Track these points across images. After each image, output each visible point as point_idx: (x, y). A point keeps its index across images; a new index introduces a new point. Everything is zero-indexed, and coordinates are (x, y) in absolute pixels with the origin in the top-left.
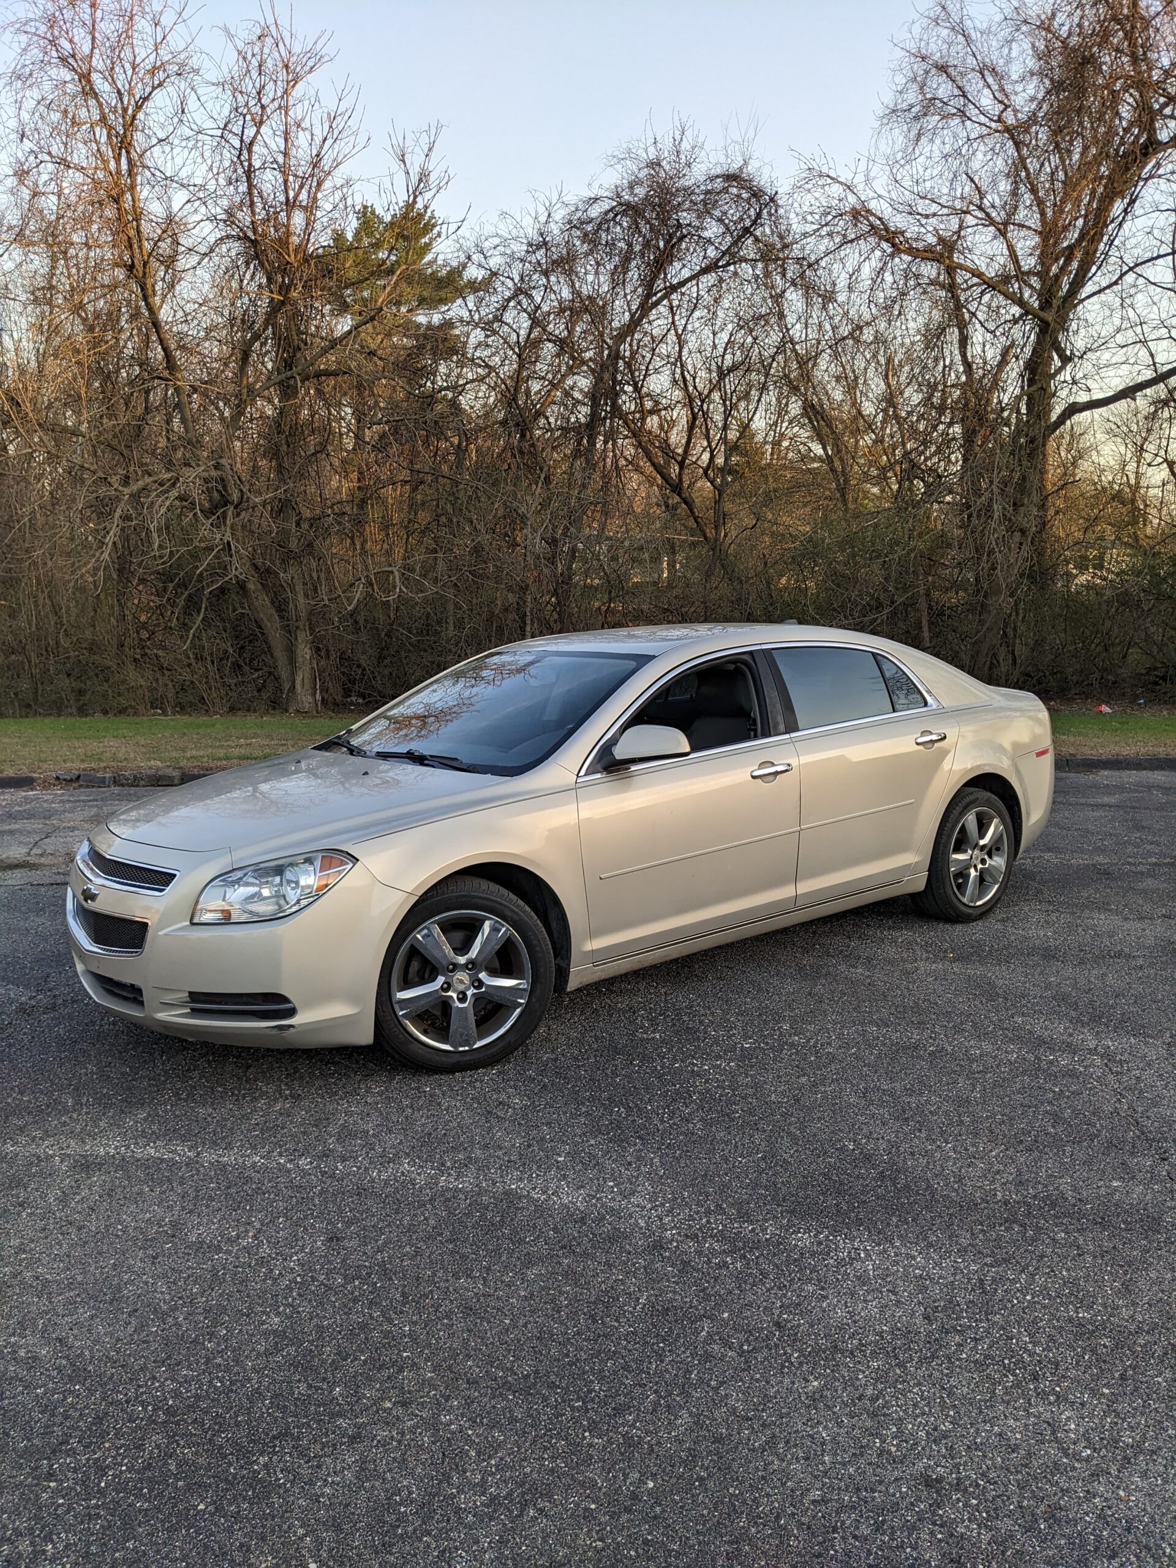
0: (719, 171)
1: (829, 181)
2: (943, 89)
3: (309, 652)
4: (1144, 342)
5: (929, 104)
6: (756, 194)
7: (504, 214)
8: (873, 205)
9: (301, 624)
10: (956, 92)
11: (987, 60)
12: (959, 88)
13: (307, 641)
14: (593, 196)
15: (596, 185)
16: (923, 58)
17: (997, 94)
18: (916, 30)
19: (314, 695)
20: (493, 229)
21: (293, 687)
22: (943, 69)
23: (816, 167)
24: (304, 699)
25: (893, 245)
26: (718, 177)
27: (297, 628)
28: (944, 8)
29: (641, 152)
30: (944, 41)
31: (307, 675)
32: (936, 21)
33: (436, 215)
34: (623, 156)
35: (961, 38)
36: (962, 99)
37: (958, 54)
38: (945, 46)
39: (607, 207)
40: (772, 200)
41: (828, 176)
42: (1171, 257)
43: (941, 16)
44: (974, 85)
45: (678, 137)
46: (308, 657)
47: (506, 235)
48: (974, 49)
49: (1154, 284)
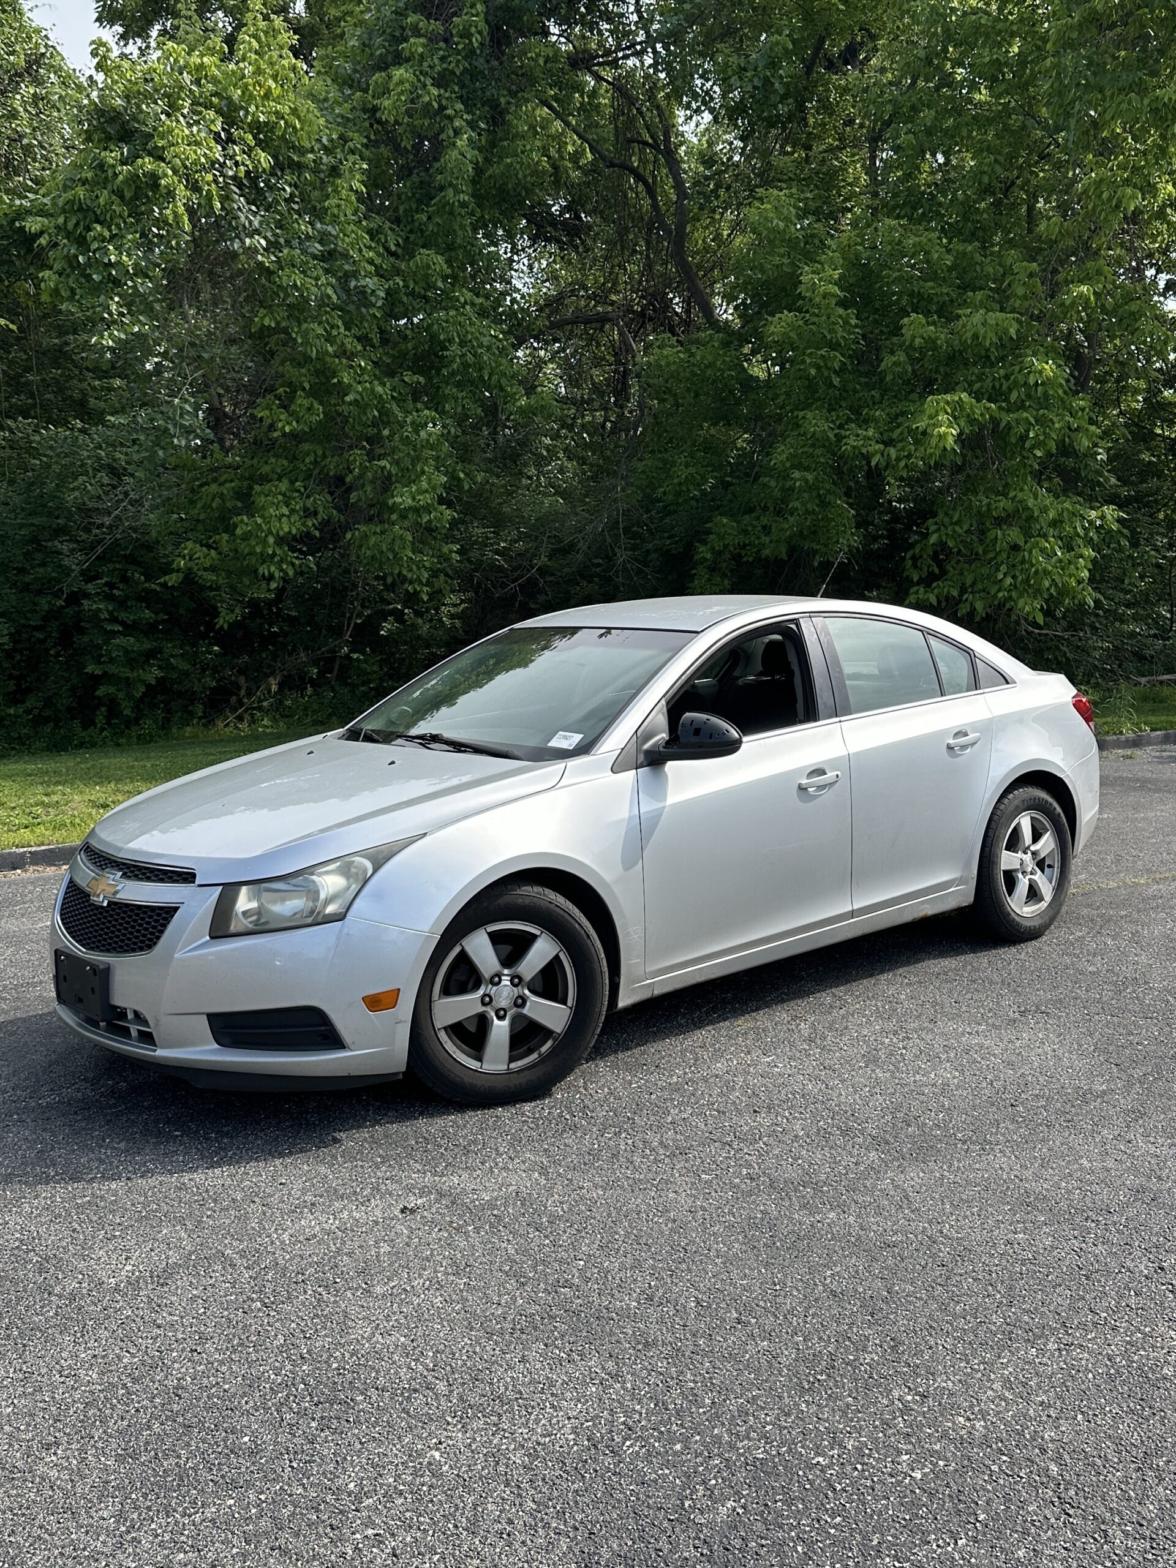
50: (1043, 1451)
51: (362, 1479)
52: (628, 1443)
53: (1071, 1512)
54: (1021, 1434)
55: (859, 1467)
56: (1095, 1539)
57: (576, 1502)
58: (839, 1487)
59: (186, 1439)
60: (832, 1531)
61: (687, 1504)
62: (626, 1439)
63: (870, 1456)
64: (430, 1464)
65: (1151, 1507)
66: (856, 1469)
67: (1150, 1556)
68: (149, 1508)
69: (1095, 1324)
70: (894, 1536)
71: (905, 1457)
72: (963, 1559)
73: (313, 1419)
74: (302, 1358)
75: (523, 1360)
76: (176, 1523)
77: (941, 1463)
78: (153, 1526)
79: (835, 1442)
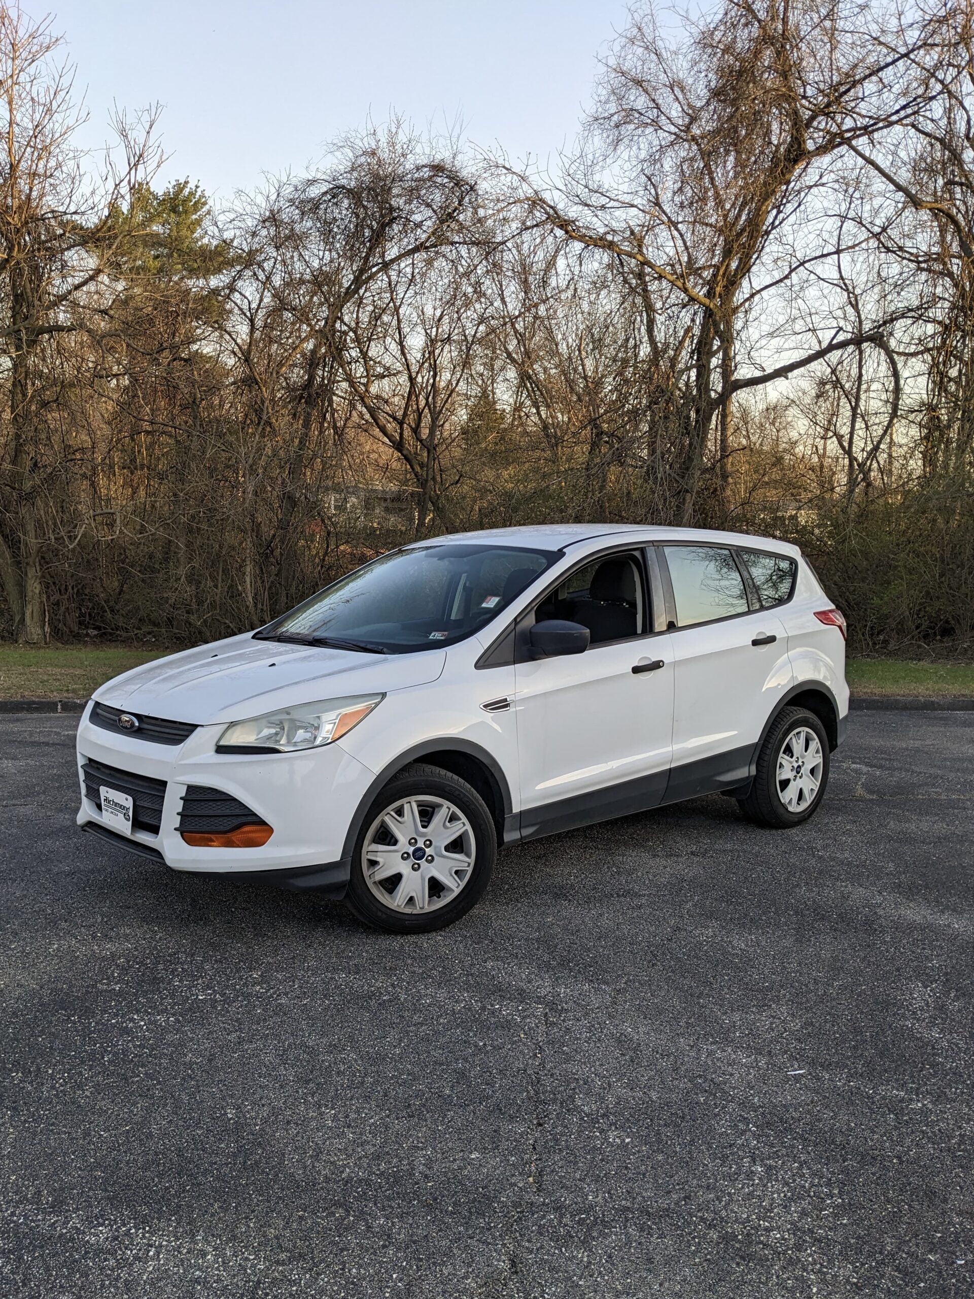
0: (425, 162)
1: (505, 171)
2: (640, 102)
3: (38, 587)
4: (814, 330)
5: (629, 114)
6: (458, 182)
7: (239, 192)
8: (547, 196)
9: (31, 560)
10: (652, 105)
11: (675, 76)
12: (654, 100)
13: (37, 577)
14: (310, 178)
15: (313, 168)
16: (623, 74)
17: (685, 108)
18: (617, 48)
19: (43, 627)
20: (229, 205)
21: (23, 620)
22: (639, 83)
23: (493, 158)
24: (33, 630)
25: (567, 232)
26: (423, 166)
27: (27, 564)
28: (639, 29)
29: (358, 142)
30: (639, 59)
31: (36, 609)
32: (632, 41)
33: (207, 194)
34: (342, 144)
35: (654, 57)
36: (655, 110)
37: (651, 71)
38: (640, 63)
39: (325, 189)
40: (472, 188)
41: (504, 167)
42: (836, 256)
43: (637, 37)
44: (666, 99)
45: (394, 130)
46: (37, 591)
47: (241, 211)
48: (665, 67)
49: (823, 279)
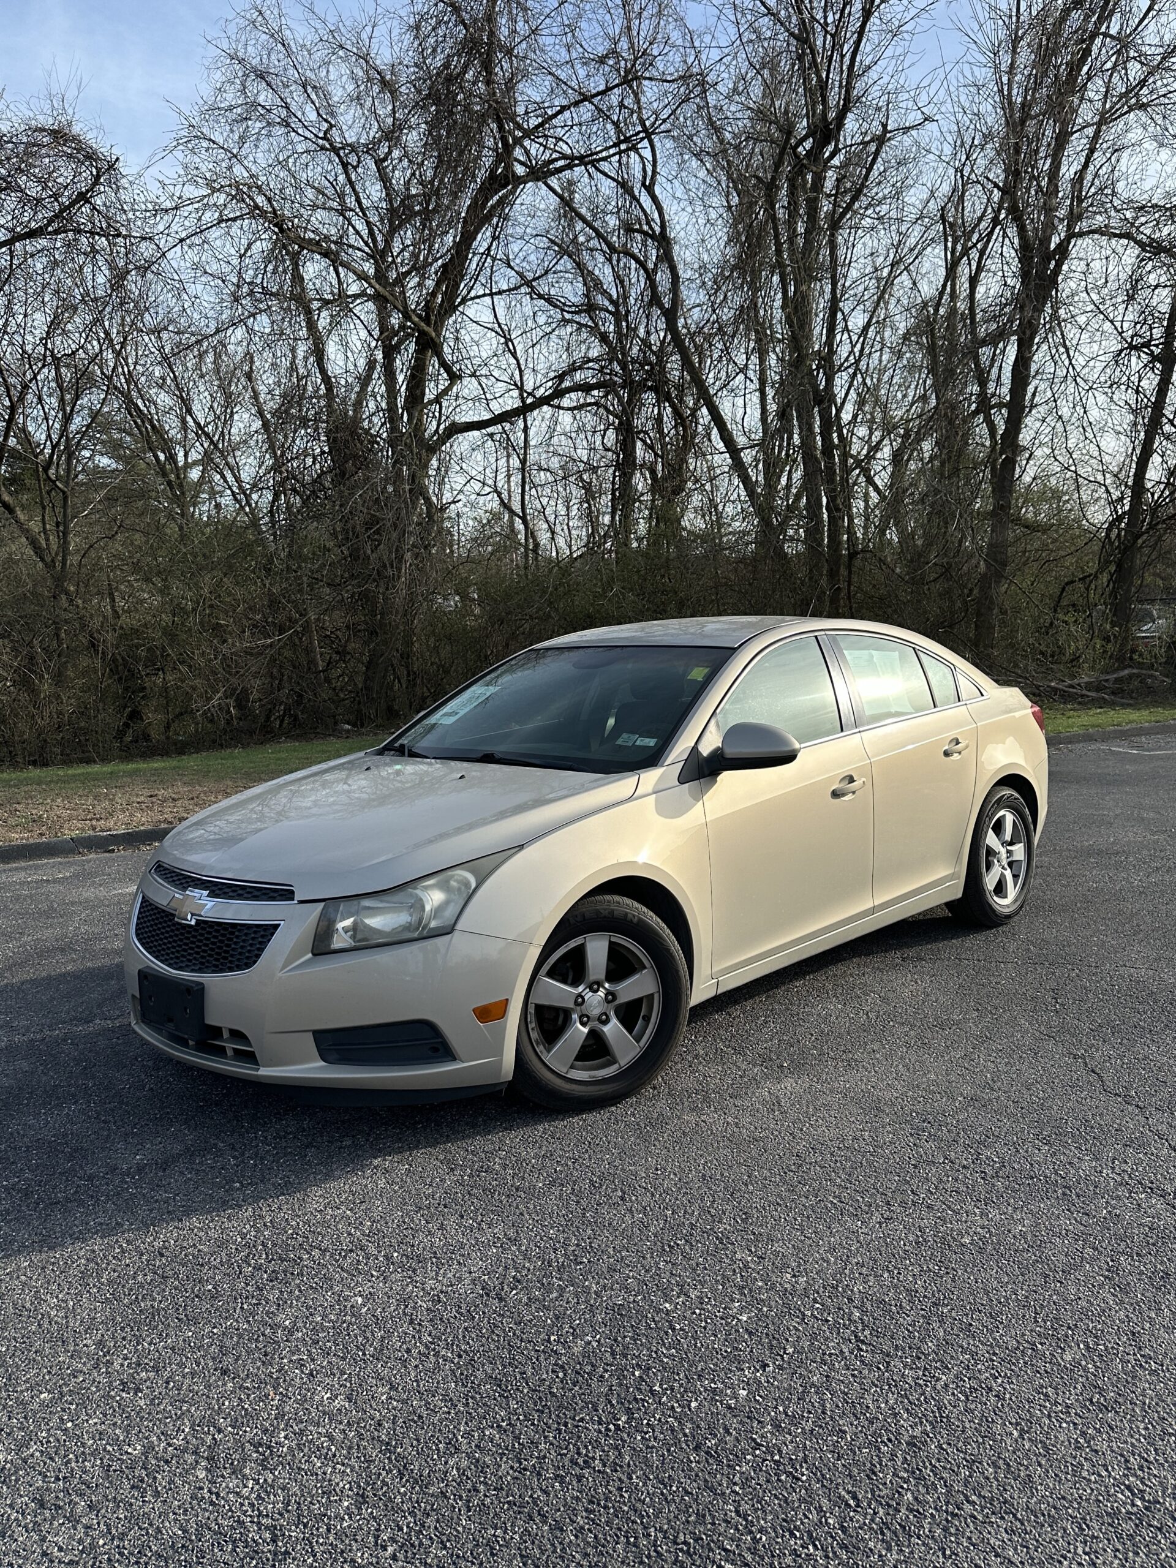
0: (42, 124)
2: (264, 96)
6: (91, 156)
10: (279, 102)
12: (281, 98)
16: (241, 61)
17: (321, 112)
18: (233, 29)
22: (262, 75)
26: (41, 130)
28: (260, 12)
30: (263, 47)
32: (253, 25)
35: (280, 47)
36: (284, 110)
37: (277, 61)
38: (264, 52)
43: (258, 19)
44: (296, 98)
50: (850, 1300)
51: (297, 1317)
52: (514, 1292)
53: (864, 1347)
54: (836, 1287)
55: (697, 1311)
56: (879, 1368)
57: (464, 1337)
58: (678, 1327)
59: (163, 1287)
60: (665, 1360)
61: (552, 1338)
62: (513, 1289)
63: (707, 1303)
64: (352, 1306)
65: (930, 1344)
66: (695, 1313)
67: (921, 1382)
68: (124, 1339)
69: (914, 1203)
70: (716, 1365)
71: (737, 1304)
72: (768, 1382)
73: (266, 1272)
74: (265, 1225)
75: (442, 1227)
76: (144, 1349)
77: (765, 1309)
78: (125, 1352)
79: (682, 1292)
